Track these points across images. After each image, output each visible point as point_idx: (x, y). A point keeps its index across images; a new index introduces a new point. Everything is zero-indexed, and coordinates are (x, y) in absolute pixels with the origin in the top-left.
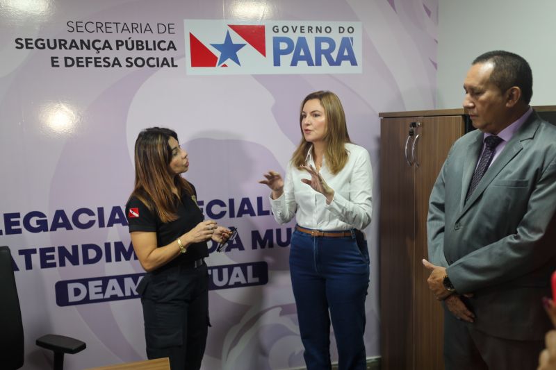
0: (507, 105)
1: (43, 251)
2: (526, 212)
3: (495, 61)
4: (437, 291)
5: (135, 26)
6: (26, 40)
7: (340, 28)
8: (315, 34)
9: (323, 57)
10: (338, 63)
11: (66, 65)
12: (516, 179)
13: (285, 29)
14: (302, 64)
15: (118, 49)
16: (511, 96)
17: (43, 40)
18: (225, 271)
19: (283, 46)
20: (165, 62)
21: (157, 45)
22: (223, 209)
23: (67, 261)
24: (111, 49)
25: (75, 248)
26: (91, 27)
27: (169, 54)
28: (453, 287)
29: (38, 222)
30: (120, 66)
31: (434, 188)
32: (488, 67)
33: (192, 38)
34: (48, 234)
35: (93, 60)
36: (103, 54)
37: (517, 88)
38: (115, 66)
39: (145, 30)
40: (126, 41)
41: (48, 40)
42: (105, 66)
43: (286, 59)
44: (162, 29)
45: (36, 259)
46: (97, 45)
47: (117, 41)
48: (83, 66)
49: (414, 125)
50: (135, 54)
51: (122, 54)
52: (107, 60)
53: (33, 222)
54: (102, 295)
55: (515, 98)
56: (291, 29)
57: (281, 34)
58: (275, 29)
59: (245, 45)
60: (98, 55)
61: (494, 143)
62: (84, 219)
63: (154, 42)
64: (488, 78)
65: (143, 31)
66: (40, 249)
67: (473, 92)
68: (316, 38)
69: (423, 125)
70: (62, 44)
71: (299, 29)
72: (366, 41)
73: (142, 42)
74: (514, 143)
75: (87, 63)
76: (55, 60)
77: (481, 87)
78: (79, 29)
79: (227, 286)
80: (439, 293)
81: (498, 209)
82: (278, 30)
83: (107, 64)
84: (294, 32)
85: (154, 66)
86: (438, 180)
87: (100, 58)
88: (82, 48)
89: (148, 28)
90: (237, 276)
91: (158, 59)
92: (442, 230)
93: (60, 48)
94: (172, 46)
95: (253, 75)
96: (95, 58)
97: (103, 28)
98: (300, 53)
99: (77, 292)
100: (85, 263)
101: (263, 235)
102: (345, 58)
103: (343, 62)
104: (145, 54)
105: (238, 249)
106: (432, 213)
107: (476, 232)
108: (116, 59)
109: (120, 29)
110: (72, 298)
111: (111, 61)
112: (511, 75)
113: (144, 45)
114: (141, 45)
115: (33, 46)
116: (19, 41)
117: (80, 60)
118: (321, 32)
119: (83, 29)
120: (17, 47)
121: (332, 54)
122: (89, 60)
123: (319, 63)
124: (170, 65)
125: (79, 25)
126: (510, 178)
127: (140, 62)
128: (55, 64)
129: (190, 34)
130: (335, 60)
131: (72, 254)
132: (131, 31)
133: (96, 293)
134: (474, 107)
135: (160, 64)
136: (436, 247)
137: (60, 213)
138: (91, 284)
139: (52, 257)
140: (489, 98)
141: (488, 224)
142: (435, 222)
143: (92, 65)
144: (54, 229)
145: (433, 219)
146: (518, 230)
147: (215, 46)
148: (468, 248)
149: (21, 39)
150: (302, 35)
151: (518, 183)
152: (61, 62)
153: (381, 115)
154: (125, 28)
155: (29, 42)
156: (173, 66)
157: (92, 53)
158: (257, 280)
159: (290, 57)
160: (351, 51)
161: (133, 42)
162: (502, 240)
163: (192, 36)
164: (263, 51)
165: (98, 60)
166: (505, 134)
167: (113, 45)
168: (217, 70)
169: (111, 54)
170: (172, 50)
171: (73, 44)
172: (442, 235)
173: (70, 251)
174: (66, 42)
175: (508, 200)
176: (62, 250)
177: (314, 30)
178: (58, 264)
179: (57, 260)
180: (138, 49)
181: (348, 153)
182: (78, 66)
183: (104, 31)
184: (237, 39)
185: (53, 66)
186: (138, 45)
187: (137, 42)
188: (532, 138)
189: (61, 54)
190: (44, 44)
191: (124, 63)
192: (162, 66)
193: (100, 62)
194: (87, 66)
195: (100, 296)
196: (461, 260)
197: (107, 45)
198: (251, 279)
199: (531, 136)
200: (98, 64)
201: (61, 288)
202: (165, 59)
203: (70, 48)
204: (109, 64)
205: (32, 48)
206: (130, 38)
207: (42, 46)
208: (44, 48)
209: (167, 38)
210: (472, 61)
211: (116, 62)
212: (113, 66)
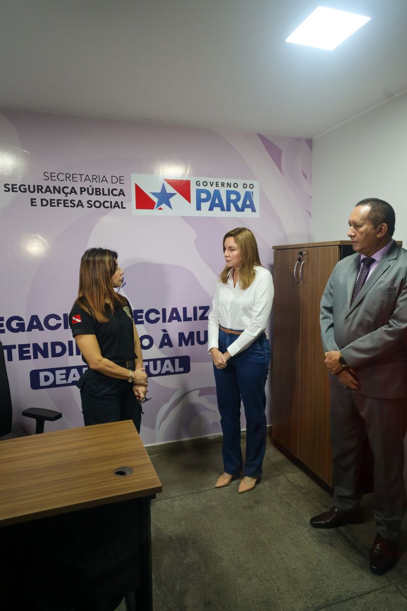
0: (378, 236)
1: (21, 347)
2: (395, 310)
3: (371, 205)
4: (333, 367)
5: (94, 177)
6: (13, 185)
7: (244, 184)
8: (226, 188)
9: (232, 205)
10: (242, 210)
11: (42, 205)
12: (388, 287)
13: (205, 184)
14: (217, 210)
15: (81, 194)
16: (381, 230)
17: (25, 186)
18: (159, 363)
19: (204, 196)
20: (117, 205)
21: (111, 192)
22: (158, 316)
23: (39, 355)
24: (76, 194)
25: (45, 345)
26: (62, 177)
27: (119, 199)
28: (346, 364)
29: (18, 324)
30: (83, 207)
31: (323, 297)
32: (366, 208)
33: (137, 188)
34: (25, 333)
35: (62, 202)
36: (70, 197)
37: (385, 224)
38: (79, 207)
39: (102, 180)
40: (88, 188)
41: (29, 186)
42: (71, 206)
43: (205, 206)
44: (115, 180)
45: (15, 353)
46: (66, 190)
47: (81, 188)
48: (55, 206)
49: (301, 253)
50: (94, 198)
51: (85, 197)
52: (73, 202)
53: (14, 324)
54: (66, 380)
55: (383, 231)
56: (209, 184)
57: (202, 187)
58: (198, 183)
59: (176, 194)
60: (66, 198)
61: (369, 262)
62: (53, 322)
63: (109, 189)
64: (366, 216)
65: (100, 182)
66: (19, 345)
67: (356, 225)
68: (227, 191)
69: (308, 254)
70: (39, 189)
71: (215, 184)
72: (263, 195)
73: (100, 190)
74: (384, 262)
75: (58, 204)
76: (33, 201)
77: (361, 222)
78: (53, 178)
79: (160, 374)
80: (334, 369)
81: (376, 307)
82: (199, 184)
83: (73, 205)
84: (212, 186)
85: (108, 207)
86: (326, 291)
87: (68, 200)
88: (54, 193)
89: (105, 179)
90: (168, 367)
91: (111, 202)
92: (332, 325)
93: (38, 192)
94: (122, 193)
95: (181, 216)
96: (64, 200)
97: (71, 178)
98: (215, 202)
99: (47, 379)
100: (53, 356)
101: (186, 336)
102: (248, 207)
103: (246, 210)
104: (102, 198)
105: (168, 346)
106: (323, 313)
107: (360, 324)
108: (80, 201)
109: (83, 179)
110: (42, 383)
111: (76, 203)
112: (382, 215)
113: (101, 191)
114: (99, 192)
115: (18, 190)
116: (7, 186)
117: (53, 201)
118: (230, 187)
119: (56, 178)
120: (5, 191)
121: (238, 203)
122: (60, 202)
123: (229, 209)
124: (120, 207)
125: (52, 175)
126: (384, 286)
127: (97, 204)
128: (34, 204)
129: (136, 184)
130: (240, 207)
131: (43, 349)
132: (92, 181)
133: (61, 379)
134: (355, 236)
135: (113, 206)
136: (328, 337)
137: (34, 318)
138: (58, 372)
139: (28, 352)
140: (366, 230)
141: (369, 318)
142: (326, 320)
143: (61, 206)
144: (29, 330)
145: (324, 318)
146: (390, 321)
147: (153, 194)
148: (355, 336)
149: (9, 185)
150: (217, 188)
151: (390, 289)
152: (38, 202)
153: (274, 248)
154: (87, 178)
155: (14, 186)
156: (122, 208)
157: (62, 196)
158: (182, 369)
159: (208, 204)
160: (251, 201)
161: (93, 189)
162: (379, 329)
163: (137, 187)
164: (188, 199)
165: (66, 202)
166: (377, 256)
167: (78, 191)
168: (154, 212)
169: (76, 198)
170: (121, 196)
171: (48, 189)
172: (332, 329)
173: (42, 347)
174: (42, 188)
175: (383, 301)
176: (36, 346)
177: (226, 185)
178: (32, 357)
179: (31, 354)
180: (96, 194)
181: (256, 273)
182: (51, 206)
183: (72, 180)
184: (170, 189)
185: (32, 205)
186: (96, 192)
187: (96, 189)
188: (396, 259)
189: (38, 196)
190: (25, 189)
191: (85, 204)
192: (114, 208)
193: (68, 203)
194: (58, 206)
195: (64, 382)
196: (351, 345)
197: (73, 191)
198: (178, 369)
199: (395, 257)
200: (66, 205)
201: (35, 375)
202: (116, 202)
203: (45, 192)
204: (74, 204)
205: (17, 191)
206: (90, 186)
207: (24, 190)
208: (25, 191)
209: (119, 187)
210: (356, 204)
211: (80, 204)
212: (77, 207)
